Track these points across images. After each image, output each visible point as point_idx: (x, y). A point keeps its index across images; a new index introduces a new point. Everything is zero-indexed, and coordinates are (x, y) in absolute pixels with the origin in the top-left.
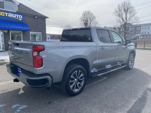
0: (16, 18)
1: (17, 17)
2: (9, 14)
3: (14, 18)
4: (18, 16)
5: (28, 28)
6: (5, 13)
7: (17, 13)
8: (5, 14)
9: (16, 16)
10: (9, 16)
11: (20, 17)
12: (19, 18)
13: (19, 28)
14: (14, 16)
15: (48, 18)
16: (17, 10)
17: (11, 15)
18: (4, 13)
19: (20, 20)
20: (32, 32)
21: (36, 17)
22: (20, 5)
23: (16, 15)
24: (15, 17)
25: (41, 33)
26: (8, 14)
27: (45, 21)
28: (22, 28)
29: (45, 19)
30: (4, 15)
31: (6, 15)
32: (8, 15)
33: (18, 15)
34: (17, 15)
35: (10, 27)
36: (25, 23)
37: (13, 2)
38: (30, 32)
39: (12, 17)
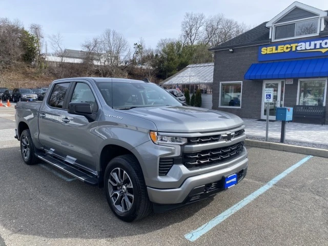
1: (318, 46)
2: (299, 44)
3: (311, 49)
4: (321, 44)
6: (292, 45)
7: (321, 37)
8: (291, 47)
9: (315, 45)
10: (298, 48)
11: (326, 44)
12: (321, 47)
14: (310, 46)
16: (322, 30)
17: (303, 46)
18: (289, 46)
19: (323, 51)
23: (316, 42)
24: (312, 47)
26: (296, 44)
30: (289, 50)
32: (296, 47)
33: (321, 41)
34: (318, 43)
37: (314, 14)
39: (306, 49)
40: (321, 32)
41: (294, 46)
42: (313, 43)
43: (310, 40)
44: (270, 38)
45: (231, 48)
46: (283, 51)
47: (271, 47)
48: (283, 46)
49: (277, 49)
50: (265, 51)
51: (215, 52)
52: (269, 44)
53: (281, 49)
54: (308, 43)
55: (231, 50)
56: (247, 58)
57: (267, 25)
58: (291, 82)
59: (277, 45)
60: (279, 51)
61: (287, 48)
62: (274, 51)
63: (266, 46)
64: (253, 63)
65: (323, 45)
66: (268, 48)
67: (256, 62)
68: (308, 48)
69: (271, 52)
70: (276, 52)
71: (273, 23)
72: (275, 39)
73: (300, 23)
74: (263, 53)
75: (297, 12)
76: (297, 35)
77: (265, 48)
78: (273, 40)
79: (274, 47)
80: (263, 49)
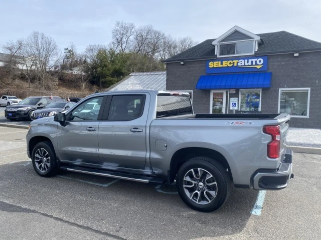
0: (252, 65)
1: (254, 63)
2: (240, 61)
3: (248, 65)
4: (256, 61)
5: (267, 83)
6: (234, 61)
7: (256, 56)
8: (234, 63)
9: (252, 62)
10: (239, 64)
11: (260, 61)
12: (256, 64)
13: (250, 83)
14: (248, 62)
16: (256, 50)
17: (242, 63)
18: (232, 62)
19: (258, 67)
20: (284, 88)
21: (296, 55)
23: (252, 60)
24: (250, 63)
25: (309, 89)
26: (237, 61)
30: (232, 65)
31: (235, 65)
32: (237, 63)
33: (256, 60)
34: (254, 60)
37: (250, 38)
38: (280, 89)
39: (245, 65)
40: (255, 52)
41: (235, 61)
42: (250, 60)
43: (247, 58)
44: (216, 54)
45: (182, 61)
46: (226, 66)
47: (217, 62)
48: (226, 62)
49: (222, 64)
50: (212, 65)
51: (167, 64)
52: (215, 59)
53: (225, 64)
54: (246, 60)
55: (182, 63)
56: (197, 70)
57: (213, 43)
58: (234, 92)
59: (222, 60)
60: (224, 65)
61: (230, 63)
62: (220, 66)
63: (213, 60)
64: (202, 74)
65: (258, 63)
66: (215, 63)
67: (205, 74)
68: (246, 64)
69: (217, 66)
70: (221, 66)
71: (218, 42)
72: (220, 55)
73: (238, 43)
74: (210, 67)
75: (237, 34)
76: (237, 53)
77: (212, 63)
78: (218, 56)
79: (220, 62)
80: (211, 63)
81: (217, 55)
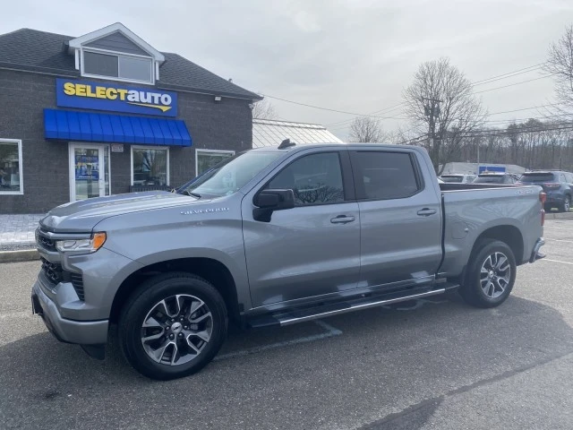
0: (153, 103)
1: (156, 101)
2: (131, 92)
3: (147, 103)
4: (160, 98)
5: (186, 138)
6: (119, 90)
7: (158, 88)
8: (119, 94)
9: (153, 98)
10: (130, 98)
11: (166, 99)
12: (160, 104)
13: (159, 136)
14: (146, 98)
15: (261, 98)
16: (158, 79)
17: (135, 96)
18: (115, 91)
19: (165, 109)
20: (203, 148)
21: (218, 99)
22: (165, 61)
23: (154, 94)
24: (149, 100)
25: (233, 152)
26: (126, 91)
27: (250, 111)
28: (168, 136)
29: (251, 102)
30: (115, 97)
31: (123, 98)
32: (126, 95)
33: (160, 95)
34: (157, 96)
35: (129, 134)
36: (181, 118)
38: (197, 150)
39: (141, 102)
40: (156, 81)
41: (123, 92)
42: (149, 95)
44: (77, 68)
46: (104, 97)
47: (84, 86)
48: (104, 89)
49: (94, 91)
50: (70, 89)
52: (78, 78)
54: (142, 94)
56: (30, 95)
58: (120, 149)
59: (94, 84)
60: (99, 95)
61: (112, 93)
62: (90, 94)
63: (73, 81)
65: (163, 101)
66: (78, 86)
67: (54, 108)
68: (143, 100)
69: (83, 94)
70: (93, 95)
71: (81, 45)
73: (123, 57)
74: (67, 92)
76: (123, 76)
77: (72, 85)
78: (83, 75)
79: (89, 88)
80: (67, 85)
81: (79, 70)
